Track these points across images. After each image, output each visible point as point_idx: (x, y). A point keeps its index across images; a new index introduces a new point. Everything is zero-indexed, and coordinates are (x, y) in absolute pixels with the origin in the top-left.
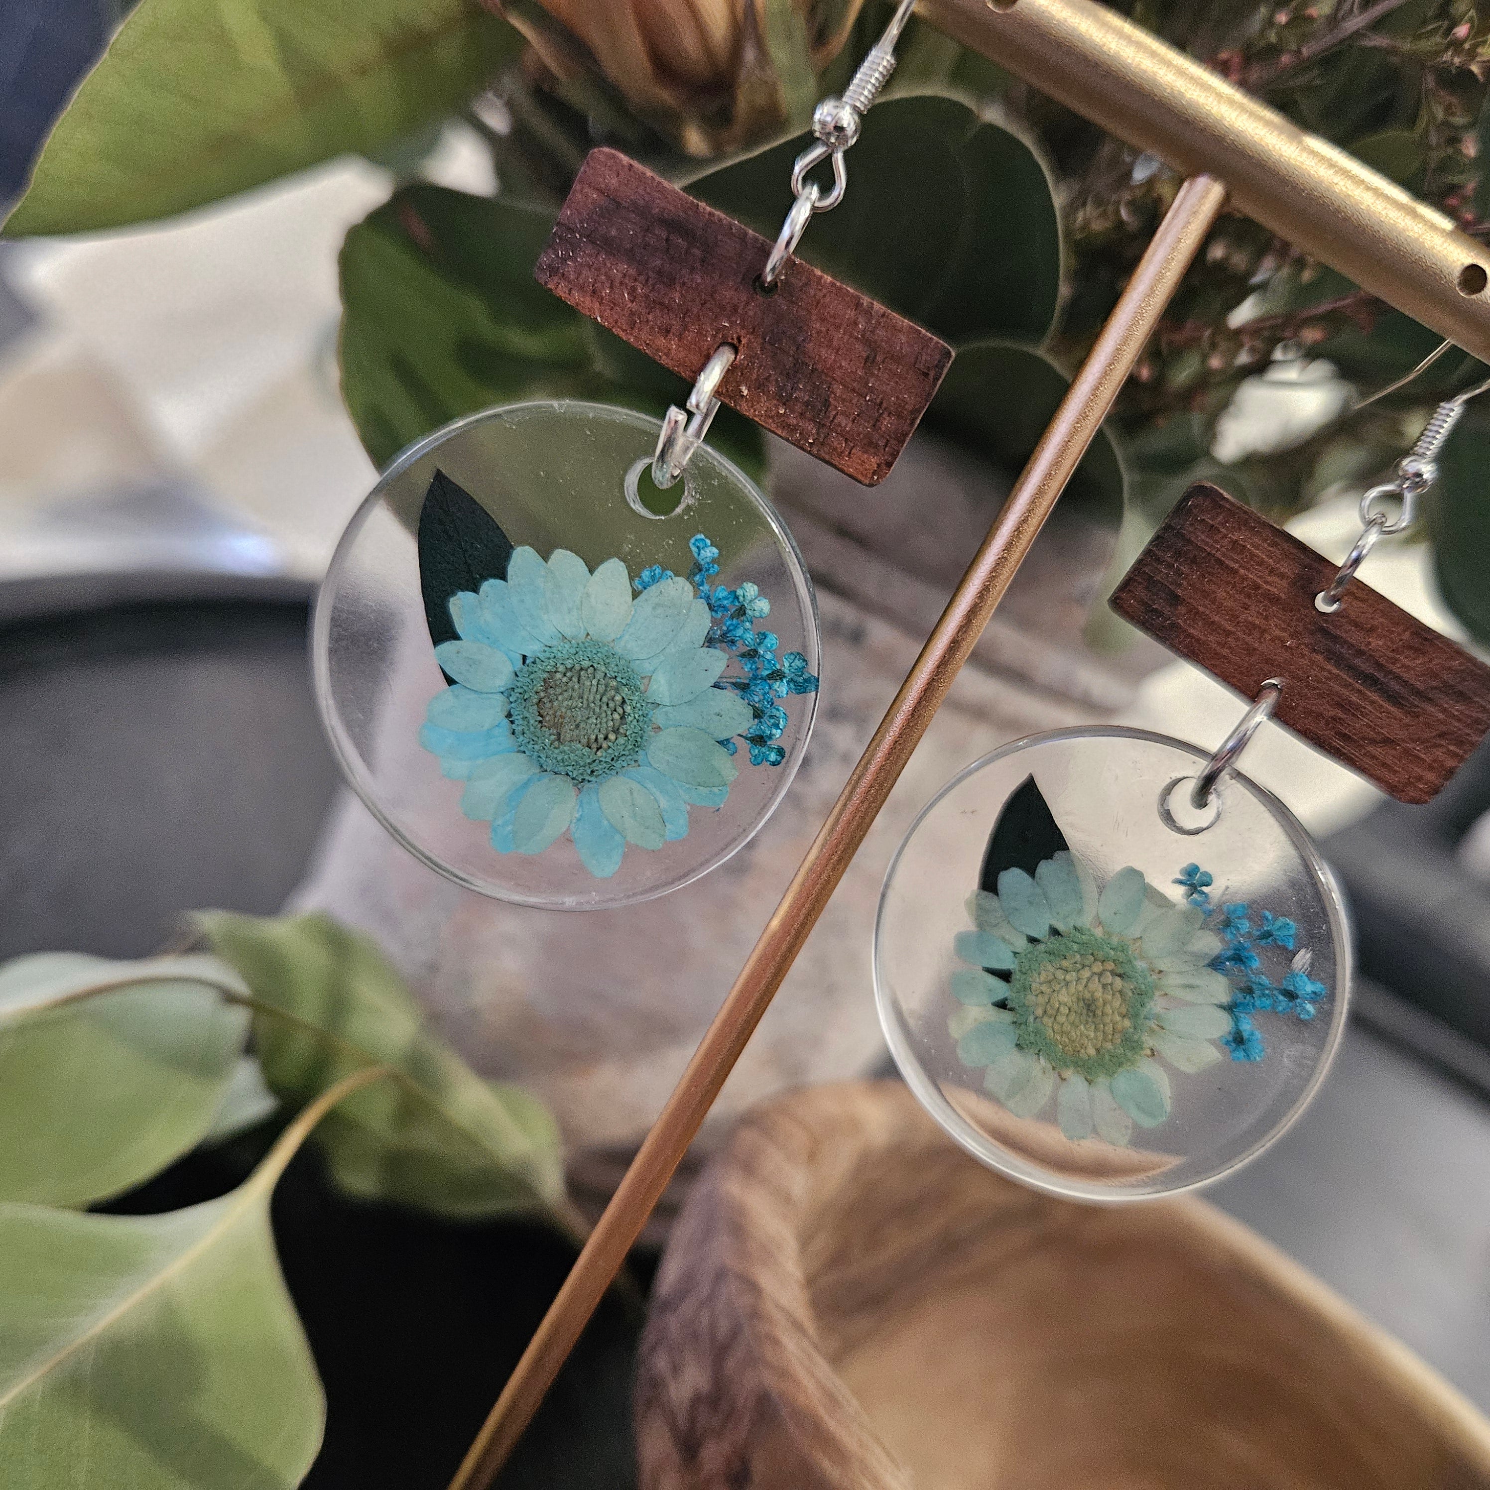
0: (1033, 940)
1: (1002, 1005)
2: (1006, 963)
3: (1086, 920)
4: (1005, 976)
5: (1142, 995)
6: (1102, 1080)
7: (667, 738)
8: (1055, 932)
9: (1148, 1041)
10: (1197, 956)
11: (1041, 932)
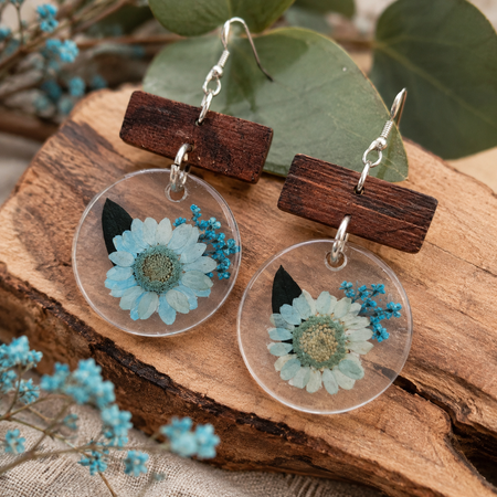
0: (296, 326)
1: (292, 352)
2: (289, 337)
3: (313, 313)
4: (290, 341)
5: (339, 332)
6: (335, 367)
7: (187, 275)
8: (303, 321)
9: (346, 348)
10: (354, 312)
11: (299, 322)
